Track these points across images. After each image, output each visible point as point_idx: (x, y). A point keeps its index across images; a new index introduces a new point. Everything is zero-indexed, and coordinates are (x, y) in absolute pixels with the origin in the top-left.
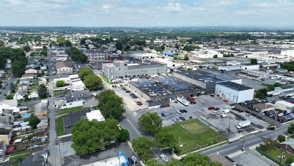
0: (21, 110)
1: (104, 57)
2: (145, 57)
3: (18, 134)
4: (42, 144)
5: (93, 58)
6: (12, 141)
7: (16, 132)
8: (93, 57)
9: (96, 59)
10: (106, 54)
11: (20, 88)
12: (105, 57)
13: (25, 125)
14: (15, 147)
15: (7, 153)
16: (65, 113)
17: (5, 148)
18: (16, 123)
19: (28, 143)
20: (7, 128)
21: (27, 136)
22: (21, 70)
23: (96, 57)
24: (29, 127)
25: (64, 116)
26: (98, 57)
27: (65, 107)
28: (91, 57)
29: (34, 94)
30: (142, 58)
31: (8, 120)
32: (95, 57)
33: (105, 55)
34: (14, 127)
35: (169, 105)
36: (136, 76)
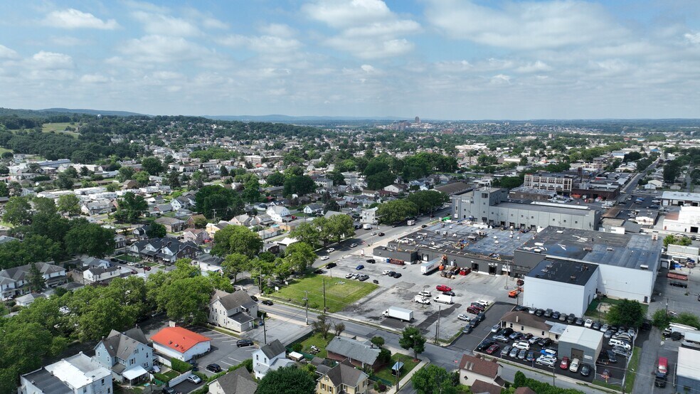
1: (562, 186)
2: (688, 202)
5: (536, 186)
8: (537, 183)
9: (543, 187)
10: (568, 180)
12: (565, 187)
23: (544, 184)
26: (547, 185)
28: (533, 184)
30: (676, 202)
32: (541, 184)
33: (566, 182)
35: (403, 264)
36: (507, 225)
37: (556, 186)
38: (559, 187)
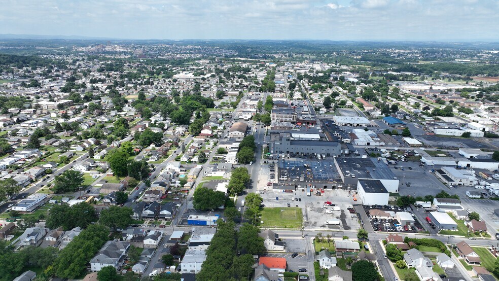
0: (181, 171)
2: (348, 124)
3: (172, 188)
4: (181, 198)
5: (278, 119)
6: (167, 191)
7: (171, 186)
9: (282, 121)
10: (295, 115)
11: (189, 150)
12: (293, 119)
13: (178, 183)
14: (167, 196)
15: (162, 199)
16: (207, 179)
17: (161, 195)
18: (173, 180)
19: (174, 195)
20: (166, 183)
21: (175, 190)
22: (198, 129)
24: (180, 185)
25: (205, 182)
26: (284, 119)
27: (210, 175)
29: (196, 159)
30: (344, 124)
31: (168, 177)
32: (281, 118)
33: (293, 117)
34: (172, 183)
35: (292, 192)
36: (300, 154)
37: (288, 119)
38: (290, 119)
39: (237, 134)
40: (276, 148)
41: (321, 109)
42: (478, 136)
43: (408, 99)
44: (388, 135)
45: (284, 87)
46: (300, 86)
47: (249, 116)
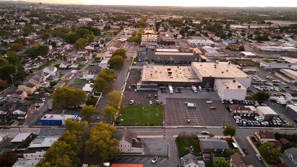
5: (146, 41)
10: (159, 38)
11: (69, 60)
12: (158, 41)
13: (48, 85)
18: (45, 83)
20: (34, 84)
24: (50, 86)
25: (76, 84)
29: (73, 65)
36: (163, 62)
37: (154, 40)
39: (113, 49)
40: (142, 57)
41: (178, 36)
42: (293, 50)
43: (236, 32)
44: (228, 50)
45: (153, 25)
46: (163, 25)
47: (126, 39)
